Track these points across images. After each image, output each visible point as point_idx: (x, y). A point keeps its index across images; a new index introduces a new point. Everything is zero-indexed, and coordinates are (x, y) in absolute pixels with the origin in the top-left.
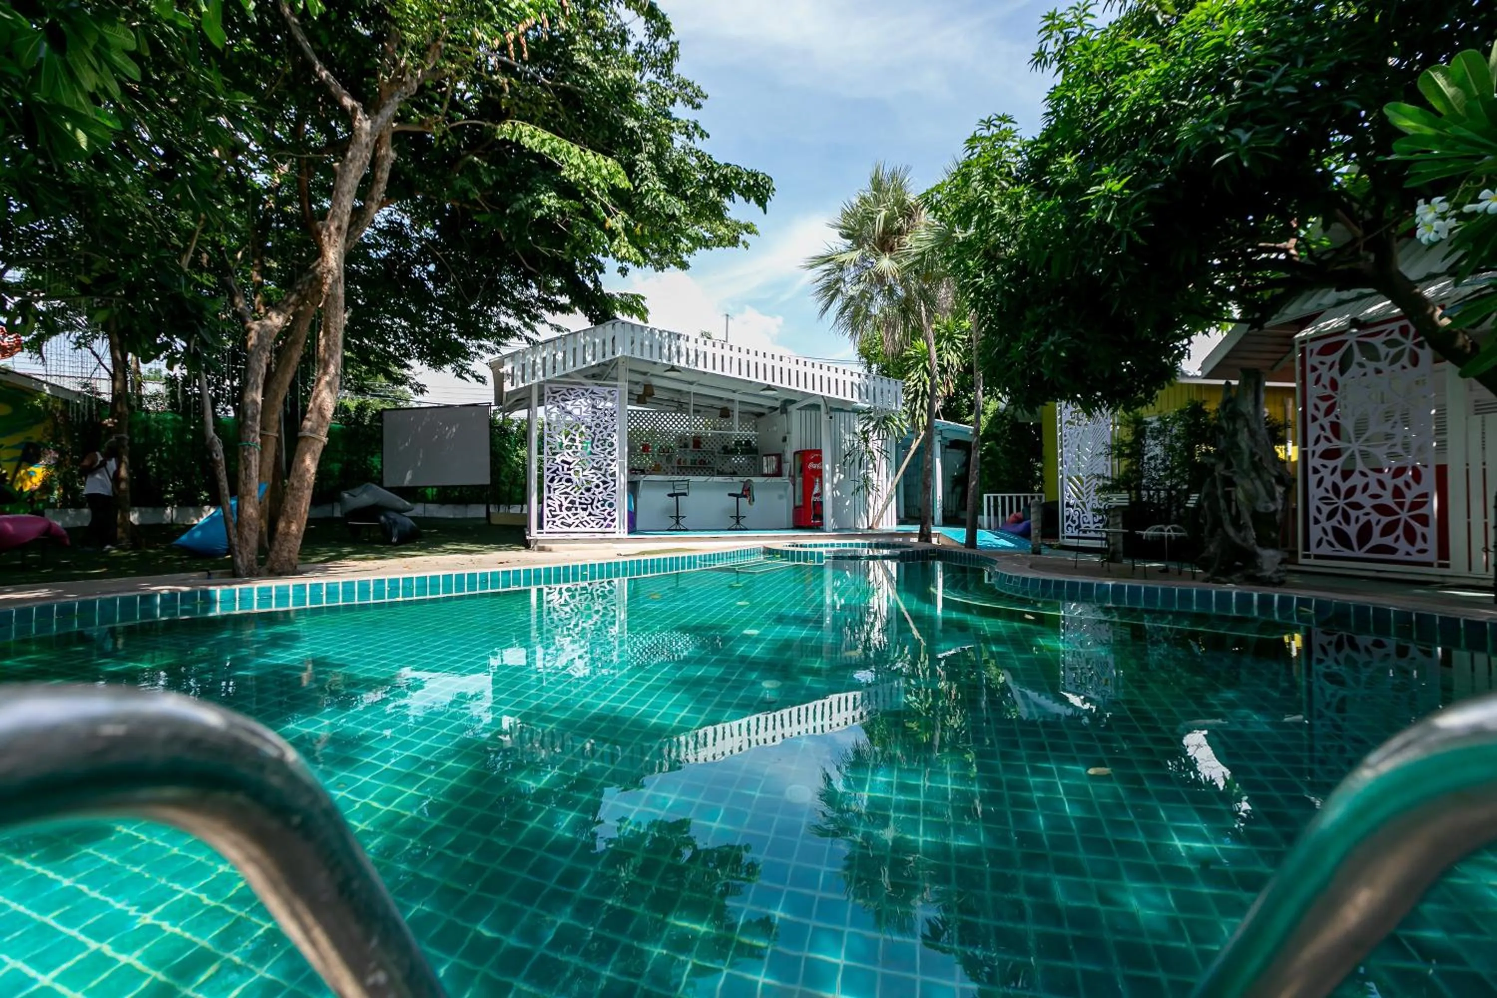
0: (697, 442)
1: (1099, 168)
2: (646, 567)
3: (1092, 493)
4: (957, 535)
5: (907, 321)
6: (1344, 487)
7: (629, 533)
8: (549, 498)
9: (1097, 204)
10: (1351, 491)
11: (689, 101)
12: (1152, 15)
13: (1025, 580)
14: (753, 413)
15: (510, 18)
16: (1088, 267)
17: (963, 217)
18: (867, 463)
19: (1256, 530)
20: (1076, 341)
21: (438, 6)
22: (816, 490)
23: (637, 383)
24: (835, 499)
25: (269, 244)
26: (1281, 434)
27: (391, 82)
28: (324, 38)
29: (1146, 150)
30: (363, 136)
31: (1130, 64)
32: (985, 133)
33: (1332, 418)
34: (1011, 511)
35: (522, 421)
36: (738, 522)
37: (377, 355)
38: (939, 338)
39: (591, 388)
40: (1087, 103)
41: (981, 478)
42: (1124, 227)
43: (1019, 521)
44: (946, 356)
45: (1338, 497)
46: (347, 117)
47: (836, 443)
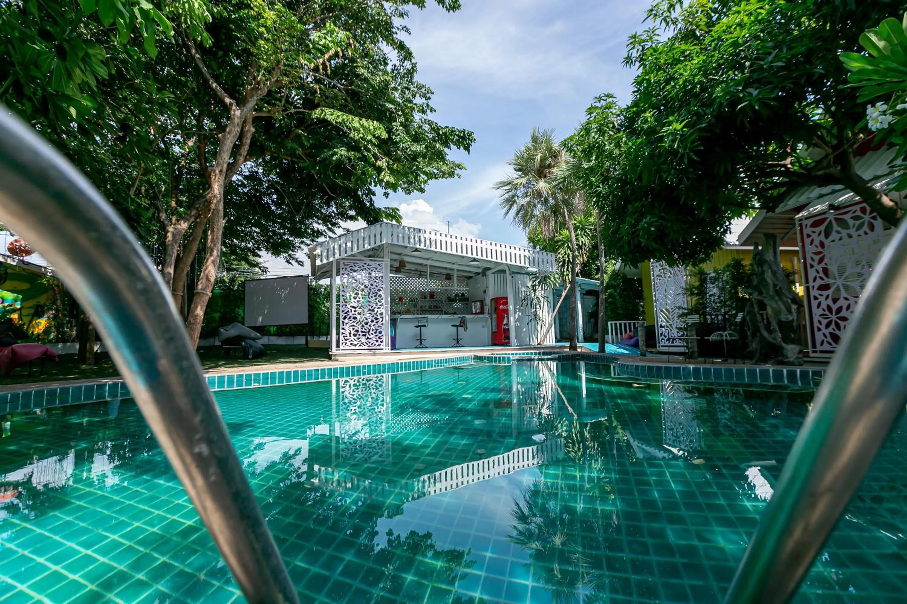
0: (432, 295)
1: (668, 118)
2: (402, 367)
3: (676, 318)
4: (593, 347)
5: (556, 218)
6: (834, 307)
7: (392, 349)
8: (343, 329)
9: (668, 138)
10: (839, 310)
11: (424, 96)
12: (693, 31)
13: (637, 367)
14: (465, 277)
15: (320, 51)
16: (664, 176)
17: (587, 153)
18: (536, 305)
19: (781, 333)
20: (660, 221)
21: (279, 46)
22: (505, 322)
23: (395, 260)
24: (517, 328)
25: (181, 187)
26: (791, 278)
27: (252, 89)
28: (215, 67)
29: (696, 106)
30: (236, 119)
31: (682, 59)
32: (598, 104)
33: (823, 265)
34: (626, 332)
35: (327, 285)
36: (458, 342)
37: (242, 249)
38: (576, 228)
39: (368, 262)
40: (658, 82)
41: (606, 312)
42: (685, 150)
43: (631, 338)
44: (581, 239)
45: (831, 313)
46: (227, 109)
47: (516, 294)
